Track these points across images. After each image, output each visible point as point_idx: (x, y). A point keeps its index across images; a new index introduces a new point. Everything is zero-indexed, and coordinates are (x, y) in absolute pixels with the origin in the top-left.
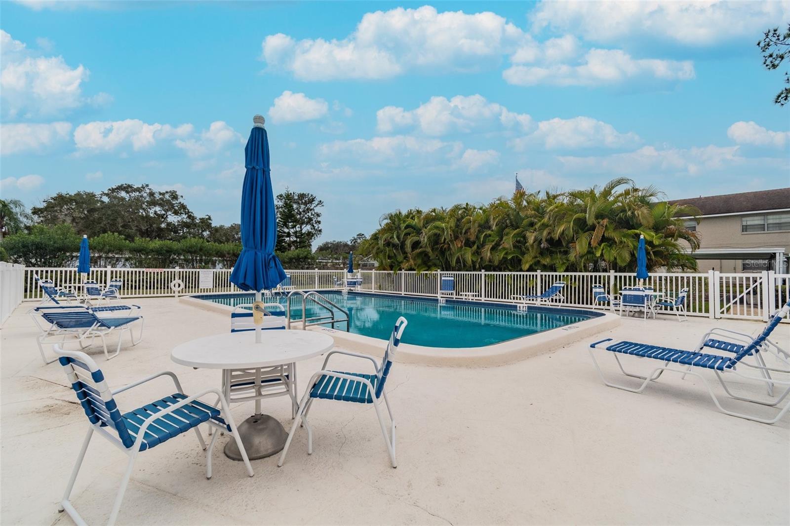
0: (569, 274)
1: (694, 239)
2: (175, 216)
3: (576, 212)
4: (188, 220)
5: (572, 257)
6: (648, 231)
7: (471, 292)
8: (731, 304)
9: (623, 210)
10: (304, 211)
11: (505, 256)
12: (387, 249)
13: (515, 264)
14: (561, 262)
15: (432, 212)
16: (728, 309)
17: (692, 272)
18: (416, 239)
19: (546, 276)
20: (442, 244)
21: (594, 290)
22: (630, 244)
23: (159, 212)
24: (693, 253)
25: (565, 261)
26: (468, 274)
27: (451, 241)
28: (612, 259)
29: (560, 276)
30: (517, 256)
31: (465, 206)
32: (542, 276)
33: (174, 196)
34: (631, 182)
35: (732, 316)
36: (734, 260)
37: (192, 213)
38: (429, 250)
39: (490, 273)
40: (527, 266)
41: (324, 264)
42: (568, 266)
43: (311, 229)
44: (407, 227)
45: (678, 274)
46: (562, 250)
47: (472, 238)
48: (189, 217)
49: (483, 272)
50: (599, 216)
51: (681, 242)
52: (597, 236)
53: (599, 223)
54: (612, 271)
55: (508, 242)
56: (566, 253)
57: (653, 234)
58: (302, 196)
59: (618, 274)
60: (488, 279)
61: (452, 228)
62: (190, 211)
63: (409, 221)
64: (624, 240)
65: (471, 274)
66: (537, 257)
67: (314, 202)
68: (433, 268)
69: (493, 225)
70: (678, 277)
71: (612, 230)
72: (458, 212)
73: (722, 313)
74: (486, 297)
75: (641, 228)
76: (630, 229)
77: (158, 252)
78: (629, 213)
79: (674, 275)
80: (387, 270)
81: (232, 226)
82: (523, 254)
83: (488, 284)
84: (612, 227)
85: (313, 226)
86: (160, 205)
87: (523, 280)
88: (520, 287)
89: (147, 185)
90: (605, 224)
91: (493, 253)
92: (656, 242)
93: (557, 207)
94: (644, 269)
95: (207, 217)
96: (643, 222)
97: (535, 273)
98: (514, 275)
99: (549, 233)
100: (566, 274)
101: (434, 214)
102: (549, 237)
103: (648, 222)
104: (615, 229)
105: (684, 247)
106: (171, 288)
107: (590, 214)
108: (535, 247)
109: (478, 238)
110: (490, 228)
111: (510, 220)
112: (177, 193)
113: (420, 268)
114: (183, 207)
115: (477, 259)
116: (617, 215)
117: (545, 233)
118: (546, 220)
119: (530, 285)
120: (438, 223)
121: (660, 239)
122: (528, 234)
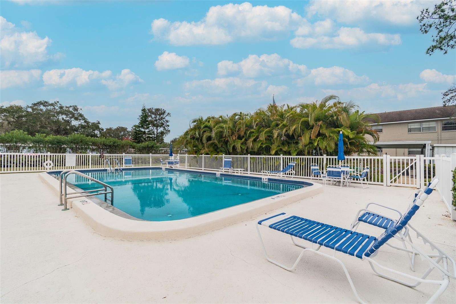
0: (300, 157)
1: (376, 135)
2: (76, 121)
3: (304, 117)
4: (86, 124)
5: (300, 146)
6: (347, 129)
7: (242, 168)
8: (397, 177)
9: (332, 116)
10: (159, 119)
11: (261, 145)
12: (192, 141)
13: (267, 150)
14: (294, 149)
15: (219, 117)
16: (395, 180)
17: (374, 156)
18: (209, 134)
19: (285, 158)
20: (224, 138)
21: (312, 168)
22: (335, 137)
23: (65, 119)
24: (375, 144)
25: (297, 149)
26: (241, 157)
27: (229, 136)
28: (324, 147)
29: (294, 158)
30: (269, 145)
31: (239, 114)
32: (283, 158)
33: (76, 109)
34: (337, 98)
35: (397, 184)
36: (404, 149)
37: (87, 119)
38: (216, 141)
39: (253, 156)
40: (273, 152)
41: (165, 151)
42: (298, 152)
43: (164, 130)
44: (204, 127)
45: (365, 157)
46: (295, 141)
47: (242, 134)
48: (85, 122)
49: (249, 156)
50: (317, 120)
51: (367, 137)
52: (314, 132)
53: (316, 124)
54: (325, 155)
55: (263, 137)
56: (297, 143)
57: (349, 131)
58: (157, 110)
59: (329, 157)
60: (252, 160)
61: (230, 127)
62: (86, 118)
63: (207, 123)
64: (331, 135)
65: (242, 157)
66: (280, 146)
67: (165, 114)
68: (220, 153)
69: (254, 126)
70: (364, 159)
71: (325, 129)
72: (235, 117)
73: (391, 182)
74: (250, 172)
75: (342, 128)
76: (336, 128)
77: (51, 142)
78: (335, 118)
79: (362, 158)
80: (194, 155)
81: (117, 128)
82: (272, 144)
83: (252, 163)
84: (324, 127)
85: (165, 128)
86: (65, 114)
87: (272, 161)
88: (271, 166)
89: (58, 102)
90: (320, 124)
91: (254, 143)
92: (351, 136)
93: (292, 114)
94: (342, 153)
95: (97, 122)
96: (343, 123)
97: (279, 156)
98: (267, 158)
99: (286, 131)
100: (297, 157)
101: (220, 119)
102: (286, 133)
103: (347, 123)
104: (327, 128)
105: (369, 139)
106: (44, 166)
107: (311, 118)
108: (278, 139)
109: (245, 133)
110: (252, 128)
111: (265, 122)
112: (78, 107)
113: (212, 153)
114: (81, 115)
115: (245, 148)
116: (328, 119)
117: (284, 131)
118: (285, 122)
119: (276, 164)
120: (222, 125)
121: (354, 134)
122: (274, 131)
